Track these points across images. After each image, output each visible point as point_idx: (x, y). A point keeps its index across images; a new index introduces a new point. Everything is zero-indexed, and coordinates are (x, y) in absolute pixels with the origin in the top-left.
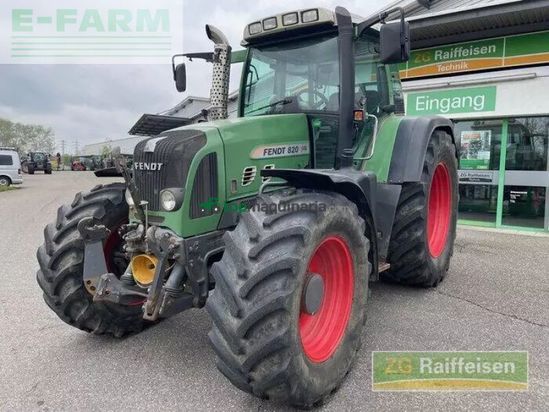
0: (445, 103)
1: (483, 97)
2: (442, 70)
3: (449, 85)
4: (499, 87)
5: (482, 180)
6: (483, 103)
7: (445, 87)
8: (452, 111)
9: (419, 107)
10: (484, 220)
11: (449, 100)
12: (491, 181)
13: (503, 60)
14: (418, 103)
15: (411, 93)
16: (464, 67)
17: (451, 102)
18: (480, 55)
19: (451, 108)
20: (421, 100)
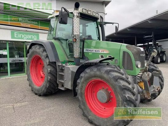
0: (25, 36)
1: (36, 36)
2: (22, 25)
3: (26, 31)
4: (40, 34)
5: (20, 61)
6: (36, 38)
7: (25, 31)
8: (27, 39)
9: (16, 36)
10: (21, 73)
11: (26, 35)
12: (22, 61)
13: (40, 27)
14: (15, 35)
15: (12, 30)
16: (29, 26)
17: (27, 36)
18: (33, 24)
19: (27, 38)
20: (16, 34)
